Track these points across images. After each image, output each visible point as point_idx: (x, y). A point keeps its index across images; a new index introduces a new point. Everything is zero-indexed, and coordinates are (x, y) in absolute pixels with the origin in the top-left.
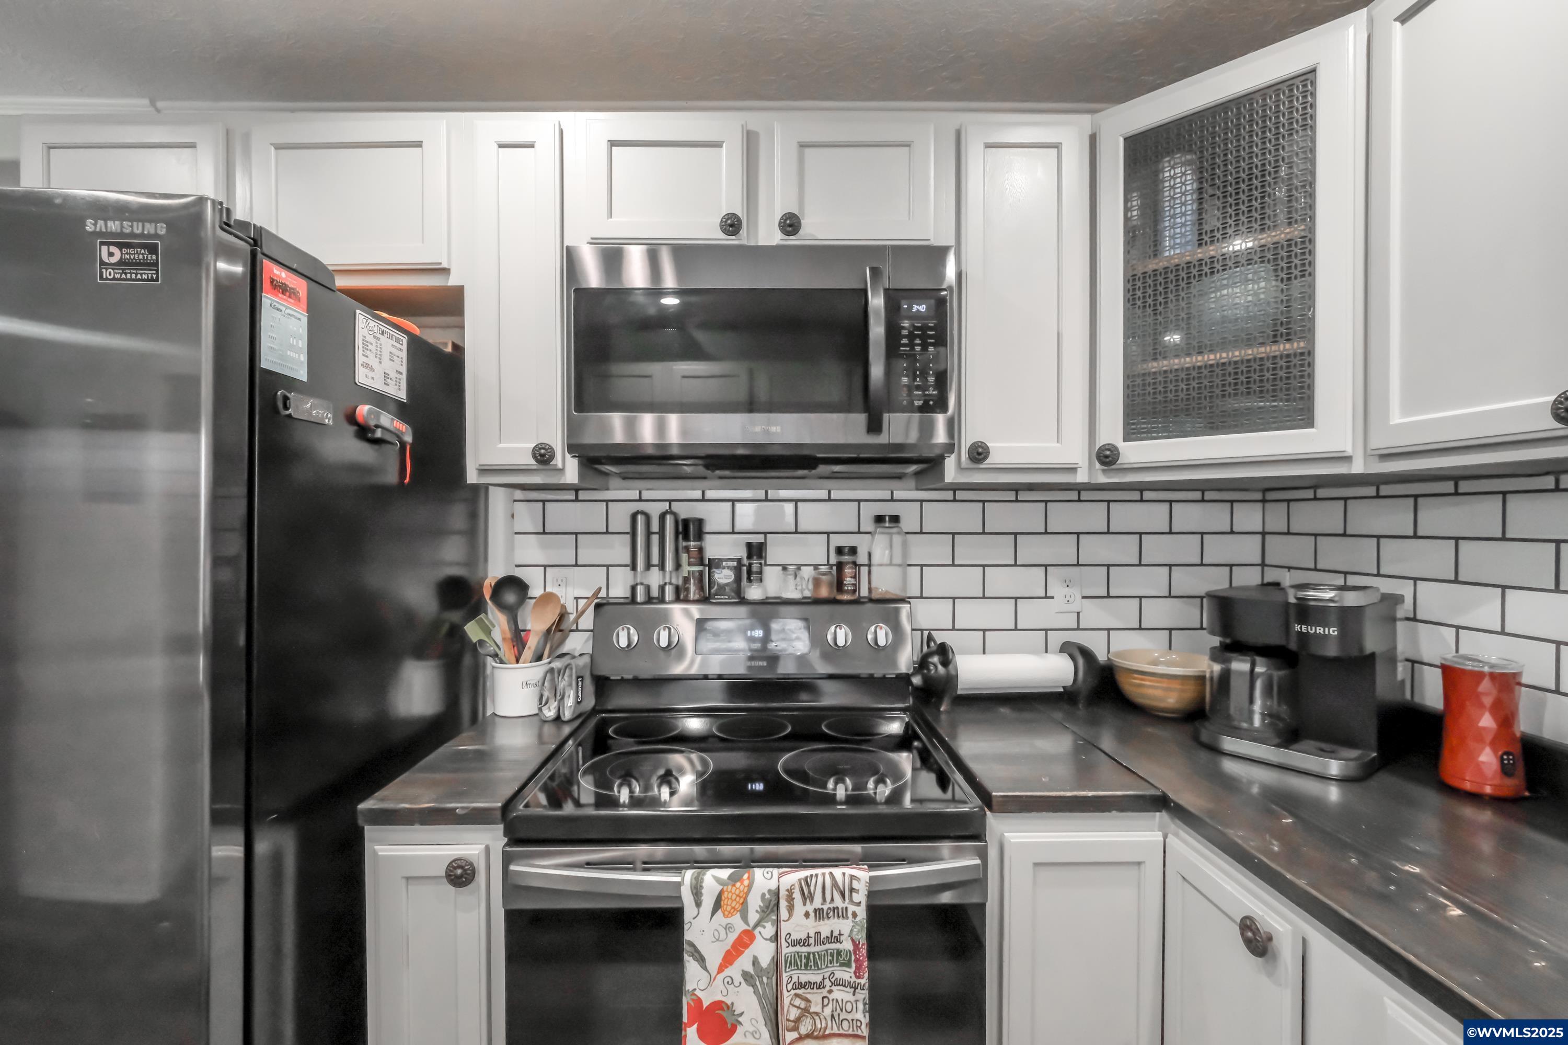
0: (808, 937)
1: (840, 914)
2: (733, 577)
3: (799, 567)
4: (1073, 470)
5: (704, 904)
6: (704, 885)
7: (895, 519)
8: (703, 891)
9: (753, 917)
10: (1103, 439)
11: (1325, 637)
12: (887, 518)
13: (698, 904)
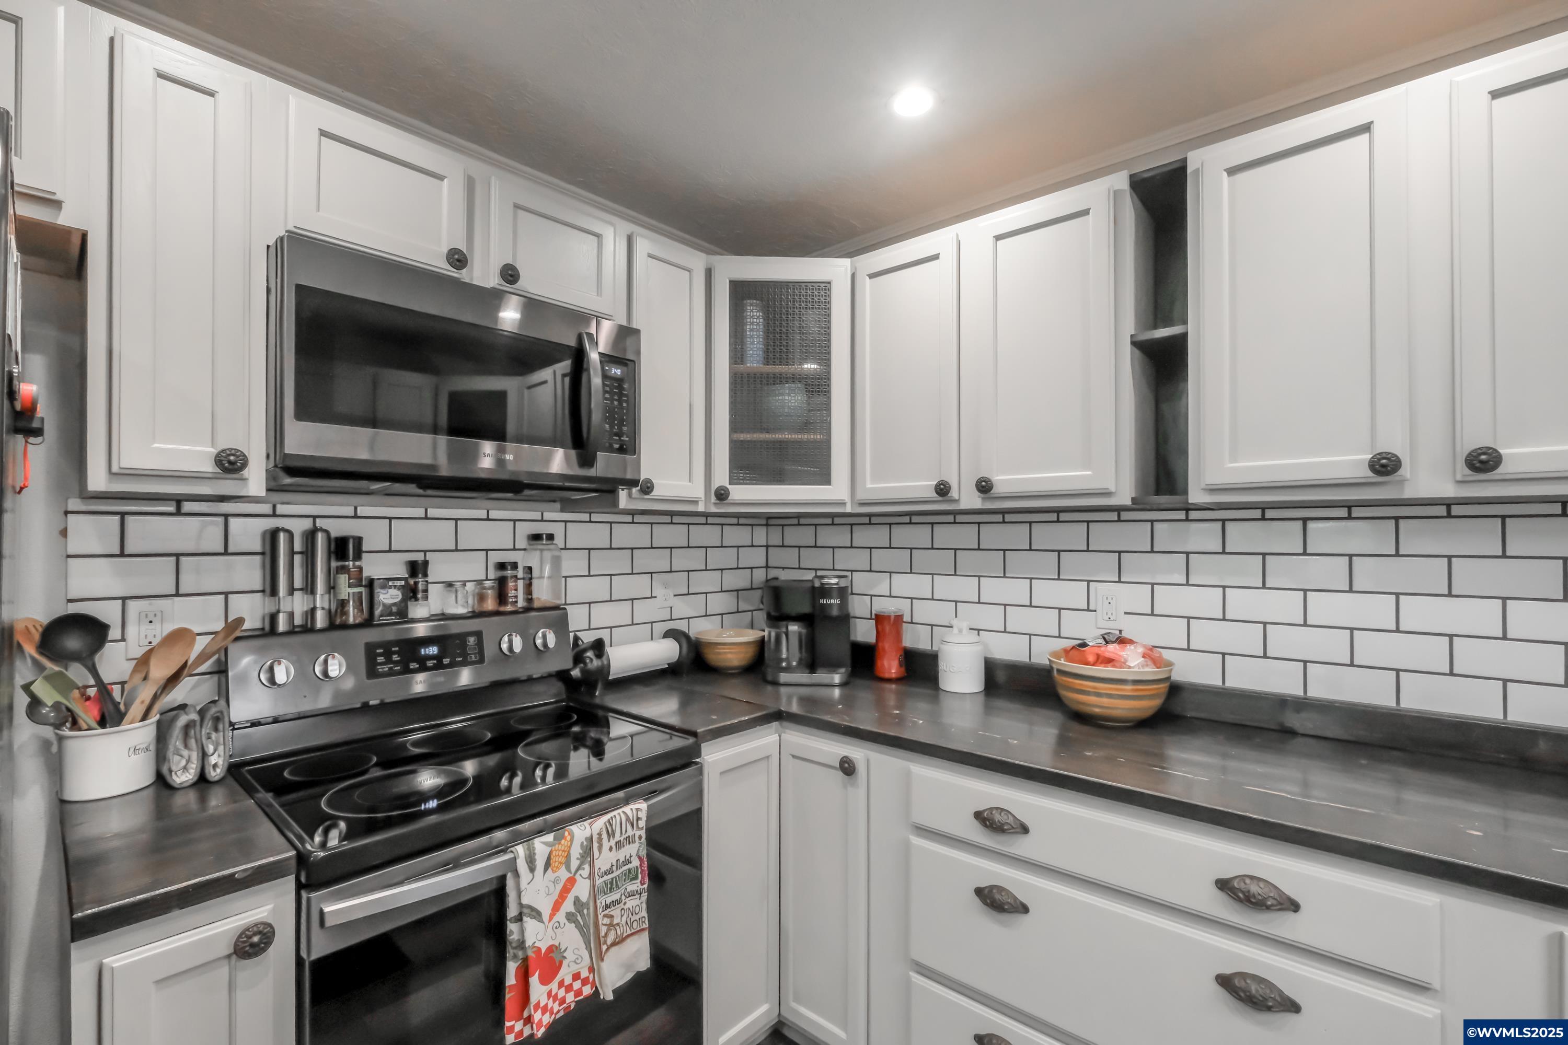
0: (612, 866)
1: (631, 840)
2: (400, 597)
3: (464, 583)
4: (695, 502)
5: (538, 868)
6: (536, 851)
7: (551, 537)
8: (537, 857)
9: (575, 864)
10: (716, 483)
11: (831, 605)
12: (544, 536)
13: (532, 869)
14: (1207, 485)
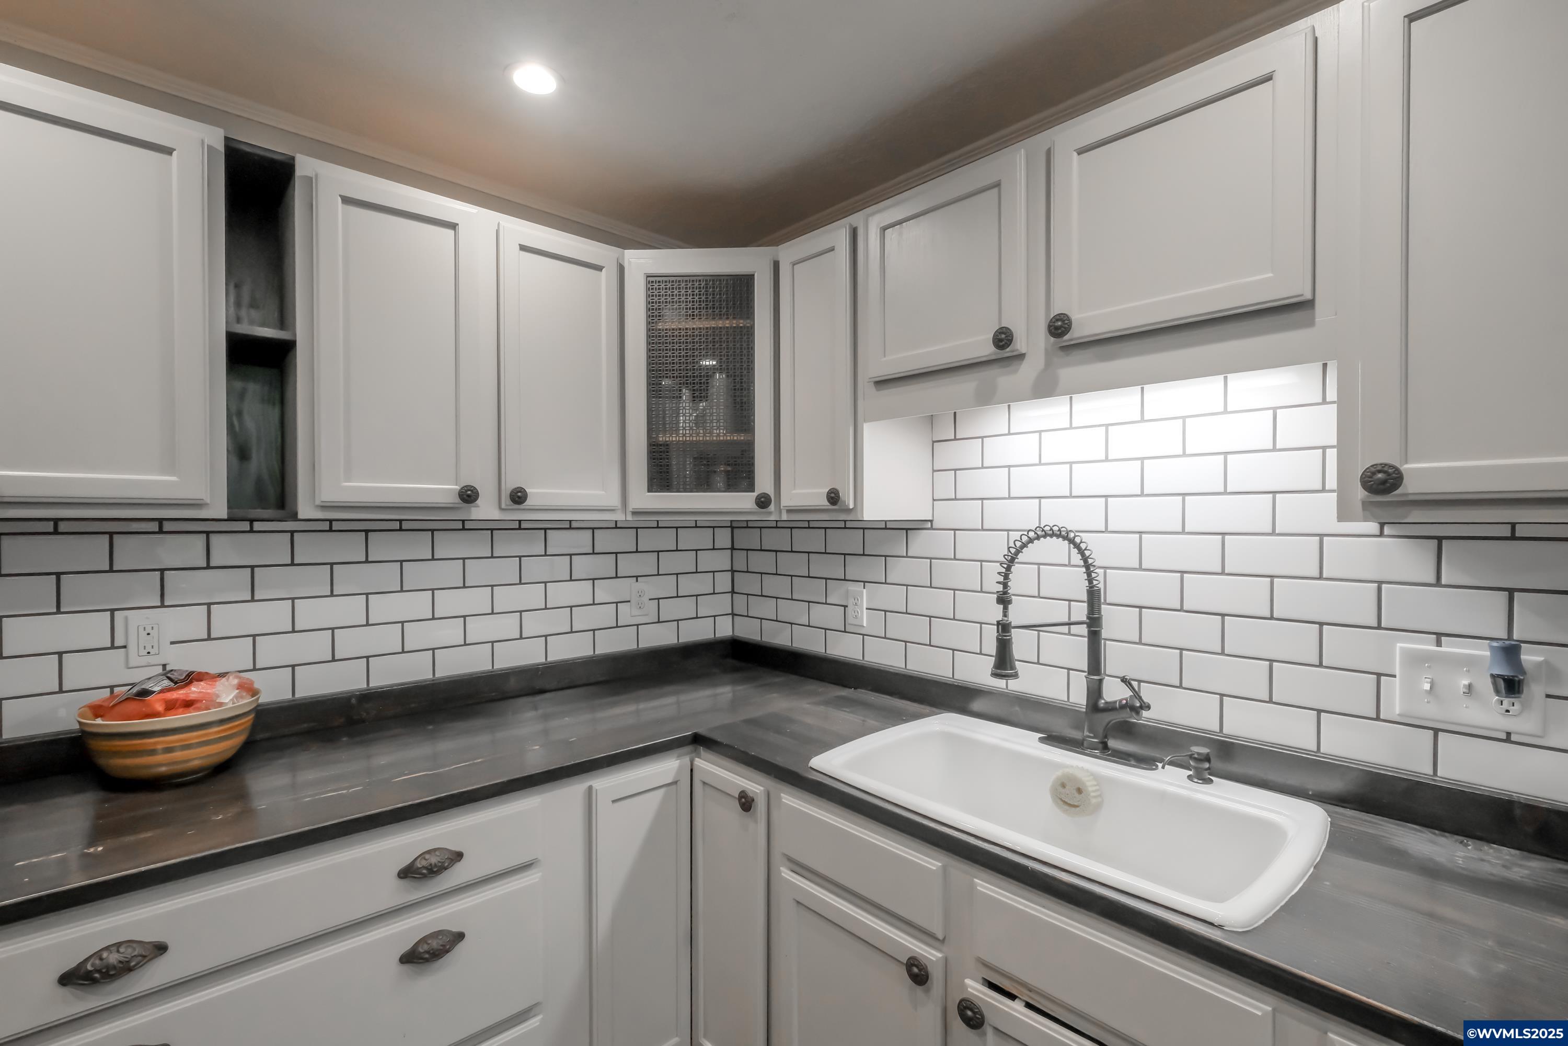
14: (322, 502)
